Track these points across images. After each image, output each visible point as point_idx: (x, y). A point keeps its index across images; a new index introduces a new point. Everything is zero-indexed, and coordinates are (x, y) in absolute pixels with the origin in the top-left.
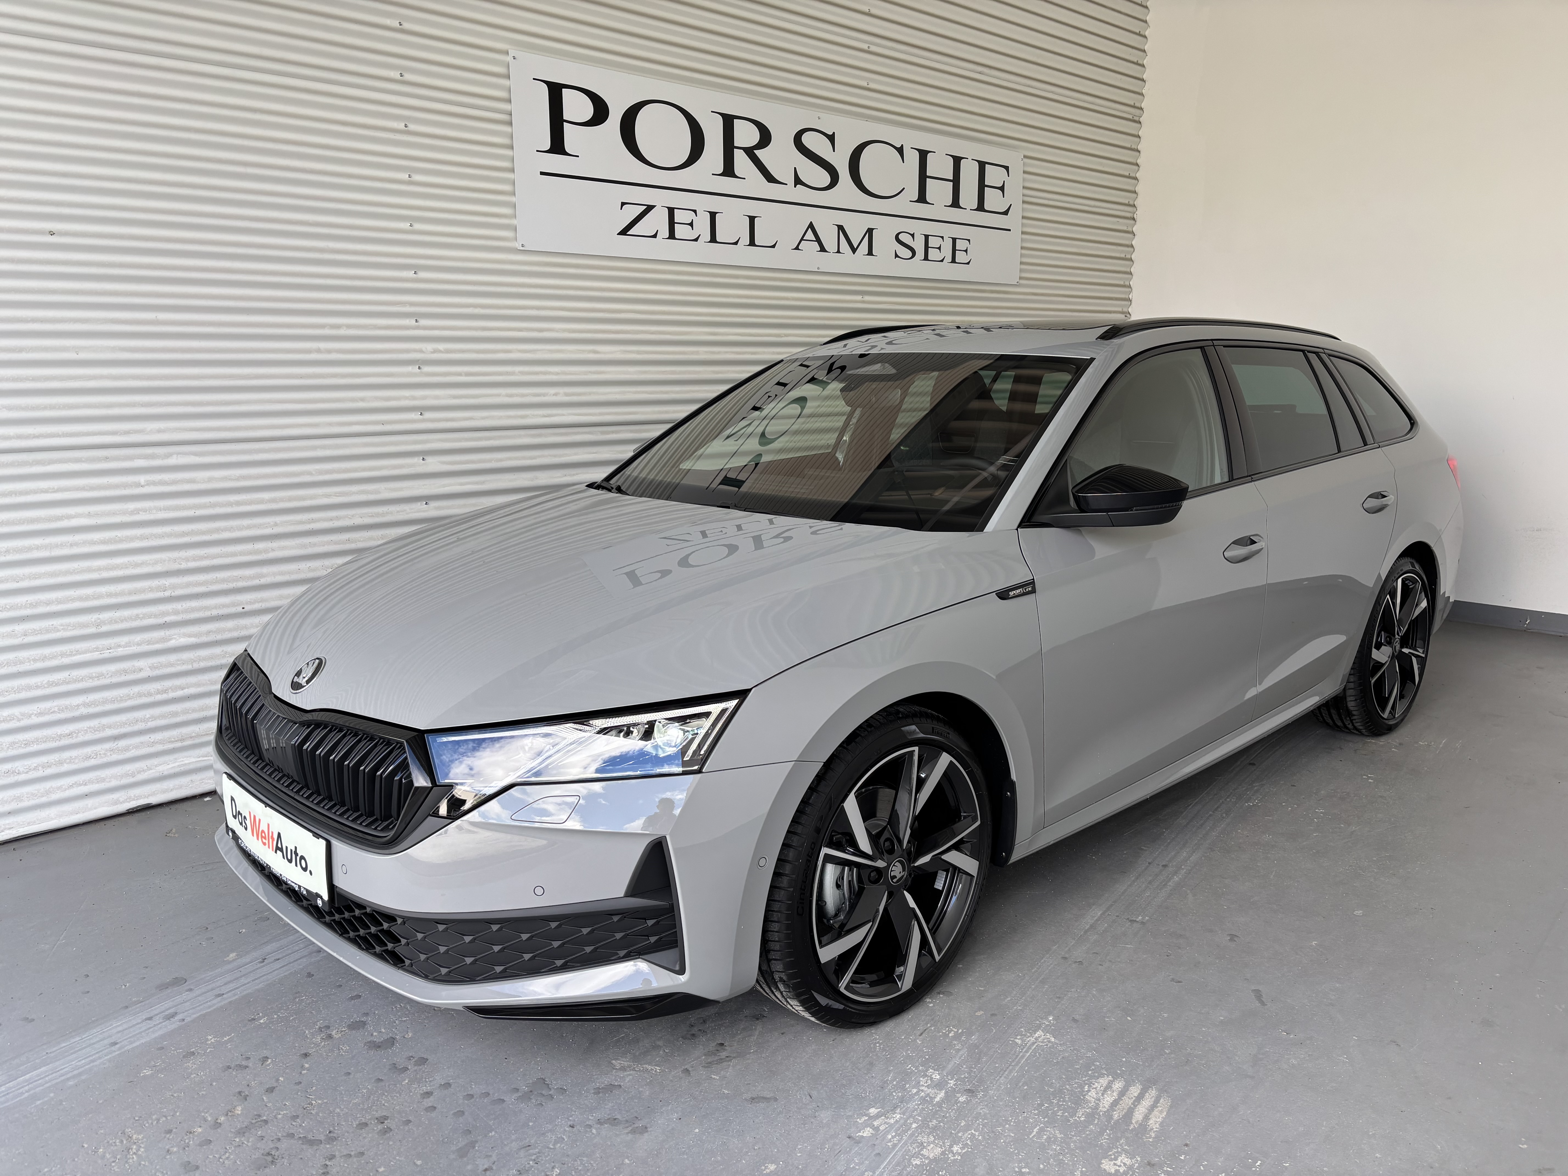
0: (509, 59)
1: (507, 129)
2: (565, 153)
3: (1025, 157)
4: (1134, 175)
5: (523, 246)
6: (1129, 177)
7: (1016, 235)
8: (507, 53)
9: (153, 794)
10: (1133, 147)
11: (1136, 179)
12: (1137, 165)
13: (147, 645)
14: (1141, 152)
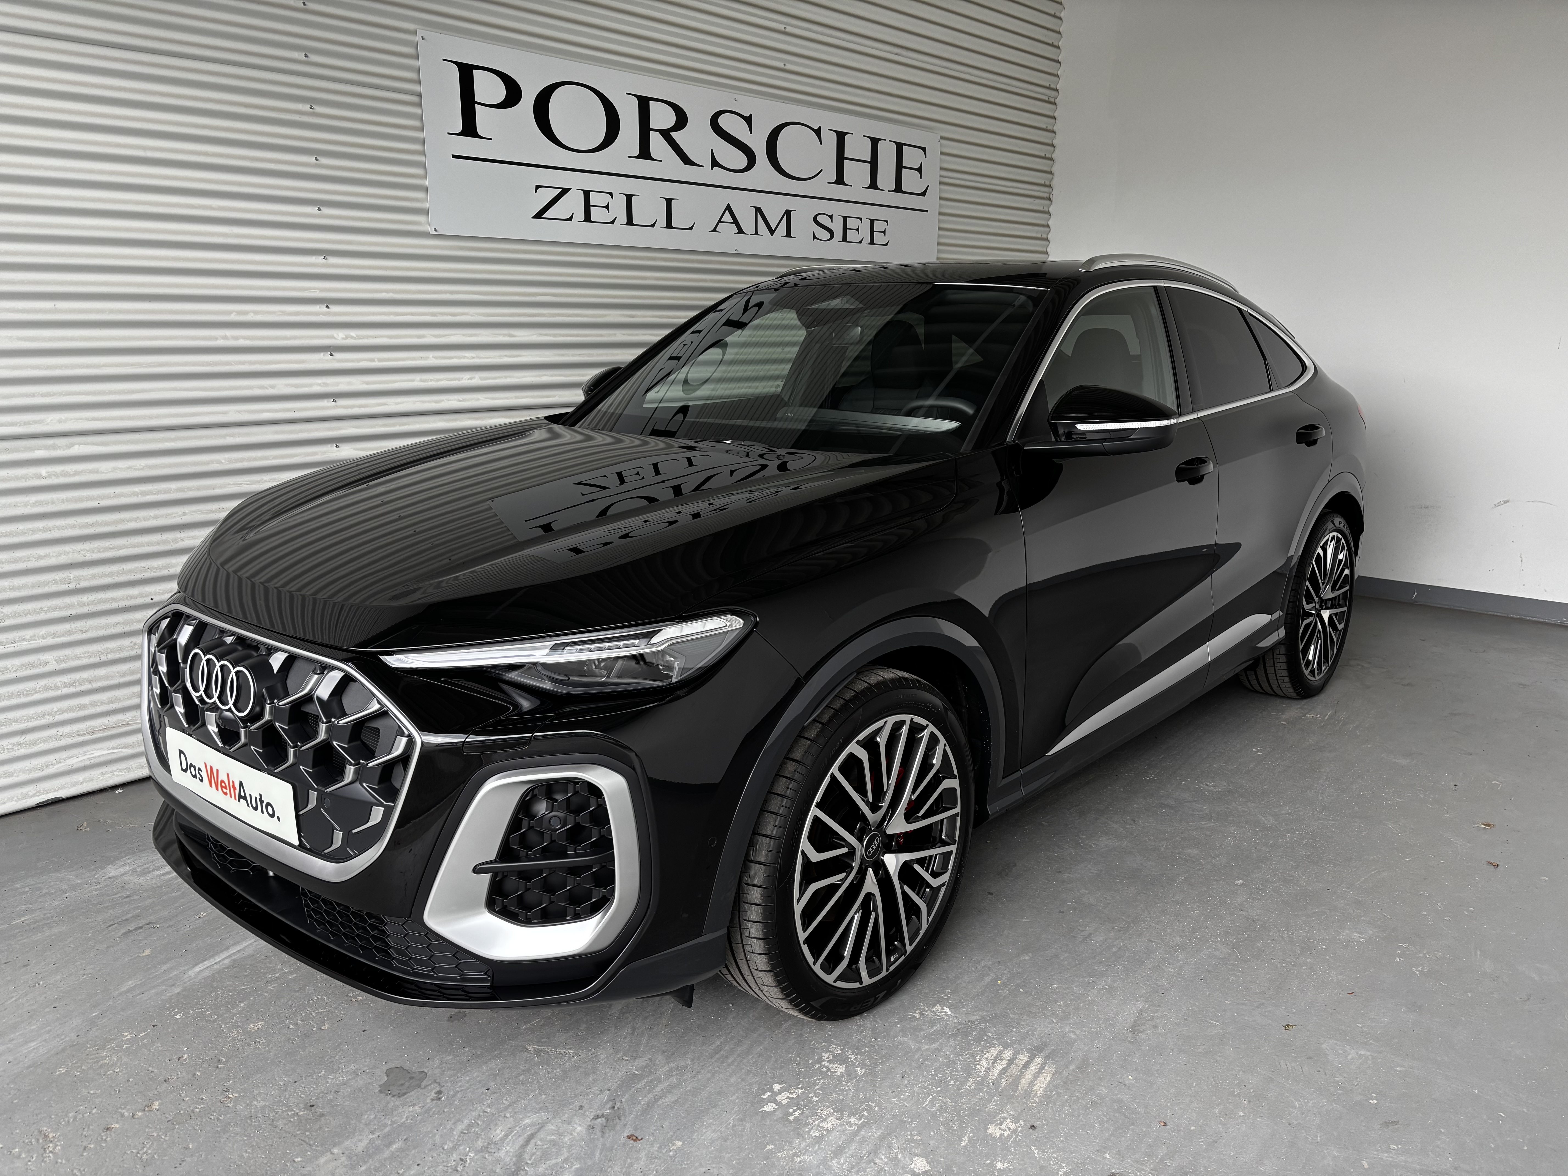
0: (418, 39)
1: (417, 111)
2: (477, 136)
3: (942, 138)
4: (1050, 156)
5: (435, 230)
6: (1045, 158)
7: (933, 217)
8: (415, 33)
9: (63, 787)
10: (1048, 128)
11: (1051, 159)
12: (1053, 146)
13: (53, 638)
14: (1057, 133)
